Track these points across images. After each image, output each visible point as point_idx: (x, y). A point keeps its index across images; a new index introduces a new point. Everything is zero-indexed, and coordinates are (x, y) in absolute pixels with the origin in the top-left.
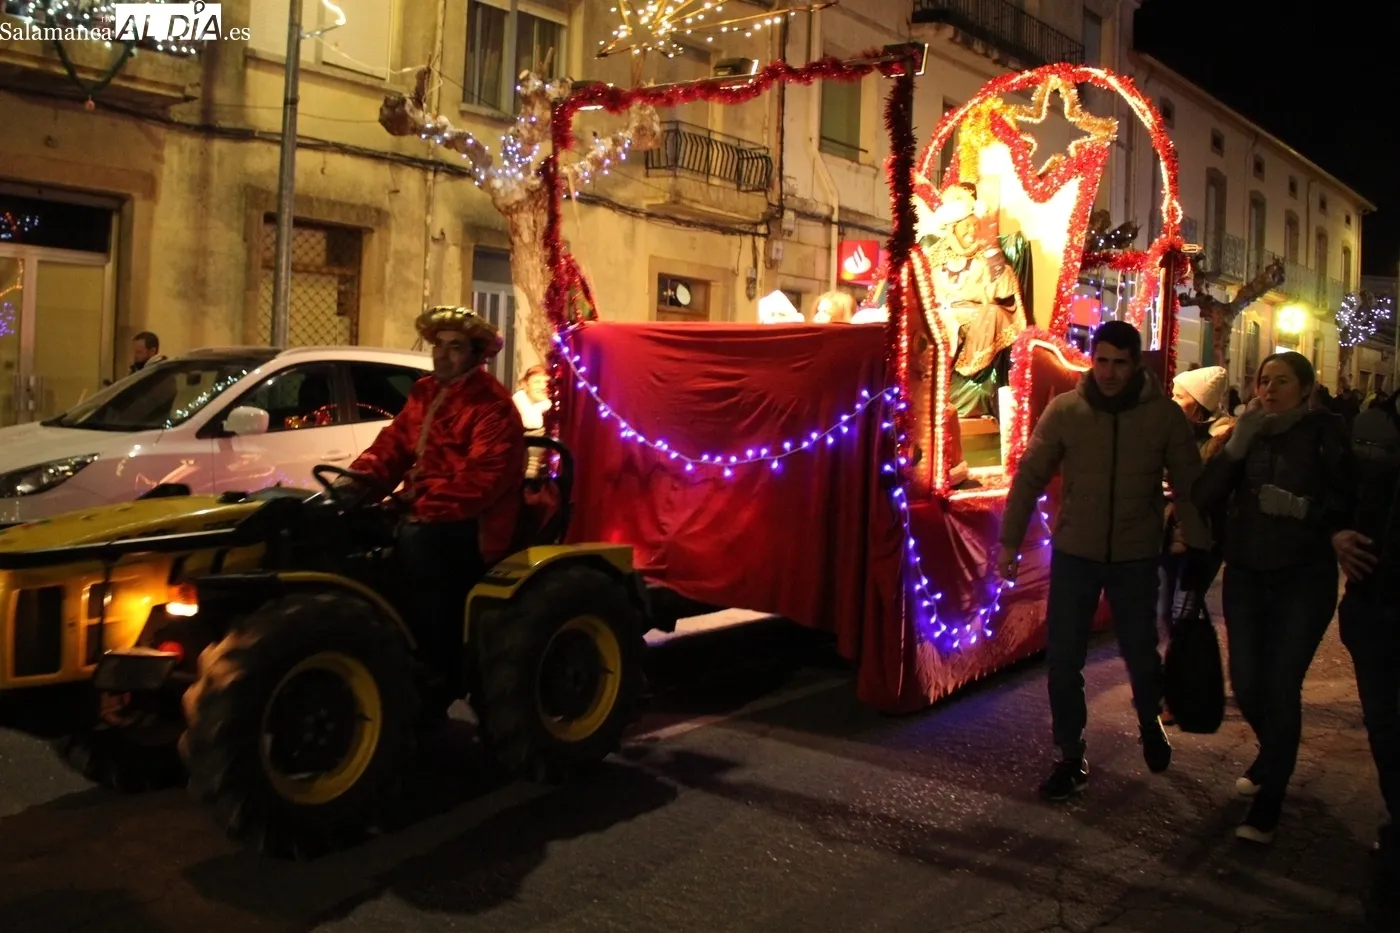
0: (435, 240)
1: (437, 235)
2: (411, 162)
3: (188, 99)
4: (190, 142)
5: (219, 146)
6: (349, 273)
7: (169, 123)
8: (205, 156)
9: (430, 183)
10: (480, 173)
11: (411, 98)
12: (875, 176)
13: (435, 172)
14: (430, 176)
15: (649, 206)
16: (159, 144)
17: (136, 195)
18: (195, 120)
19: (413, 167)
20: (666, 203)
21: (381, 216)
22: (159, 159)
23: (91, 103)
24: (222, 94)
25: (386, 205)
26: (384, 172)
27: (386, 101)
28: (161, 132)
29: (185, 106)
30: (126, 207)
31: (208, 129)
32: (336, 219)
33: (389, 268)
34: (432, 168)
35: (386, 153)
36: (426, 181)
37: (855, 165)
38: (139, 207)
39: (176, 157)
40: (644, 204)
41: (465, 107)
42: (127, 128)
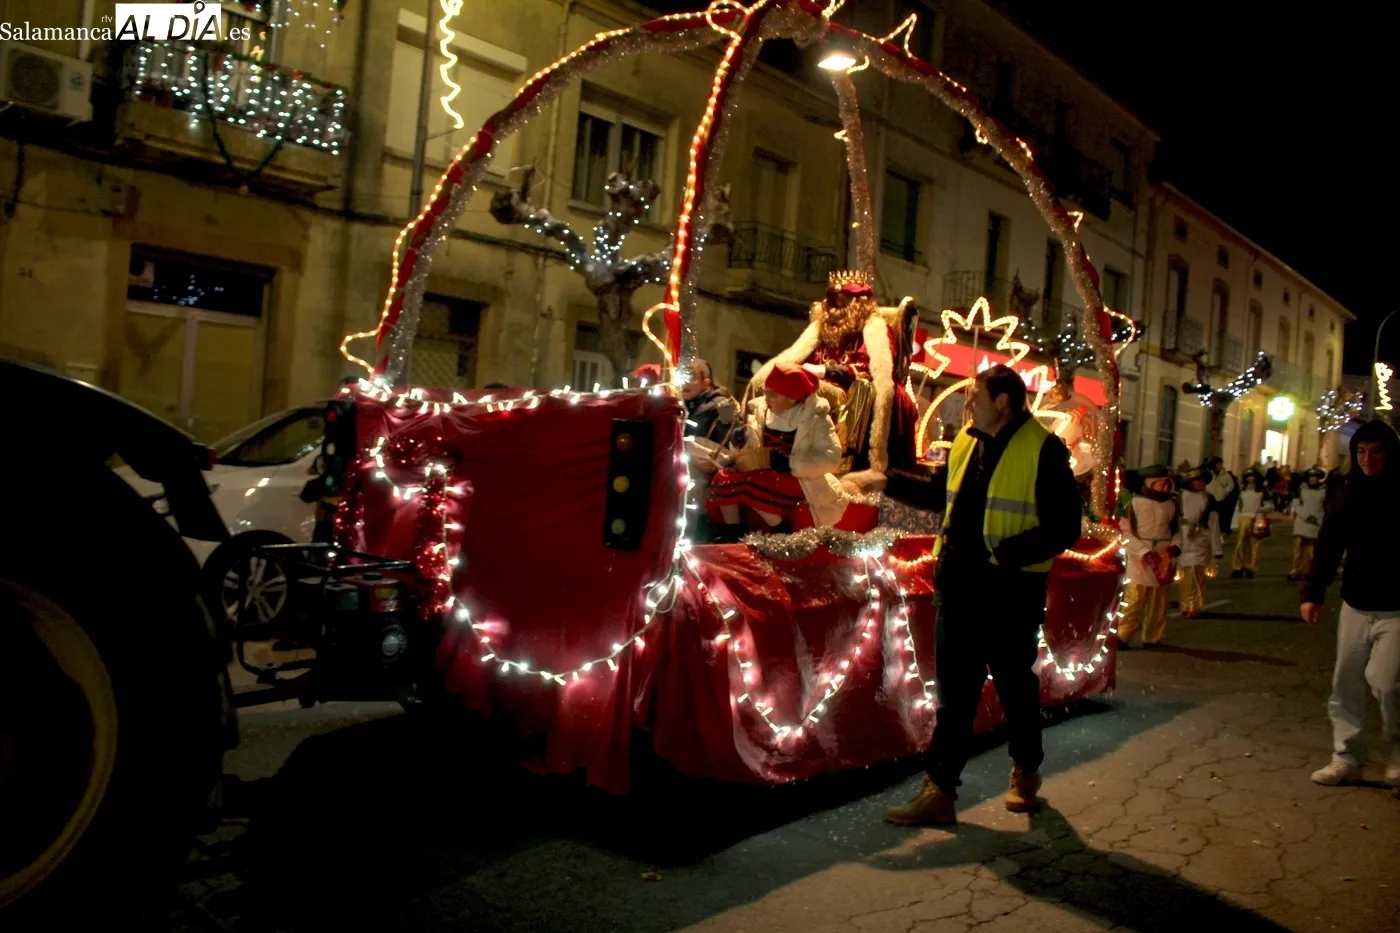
0: (543, 315)
1: (545, 311)
2: (525, 248)
3: (330, 188)
4: (333, 225)
5: (358, 229)
6: (468, 340)
7: (314, 208)
8: (345, 238)
9: (540, 267)
10: (575, 258)
11: (518, 193)
12: (927, 275)
13: (546, 257)
14: (541, 260)
15: (731, 293)
16: (305, 226)
17: (285, 268)
18: (337, 206)
19: (528, 253)
20: (746, 291)
21: (497, 292)
22: (305, 238)
23: (244, 189)
24: (362, 185)
25: (501, 282)
26: (501, 255)
27: (497, 194)
28: (306, 214)
29: (329, 194)
30: (276, 279)
31: (348, 214)
32: (458, 294)
33: (503, 336)
34: (543, 253)
35: (503, 240)
36: (536, 265)
37: (910, 264)
38: (286, 278)
39: (321, 237)
40: (727, 290)
41: (572, 203)
42: (278, 211)
